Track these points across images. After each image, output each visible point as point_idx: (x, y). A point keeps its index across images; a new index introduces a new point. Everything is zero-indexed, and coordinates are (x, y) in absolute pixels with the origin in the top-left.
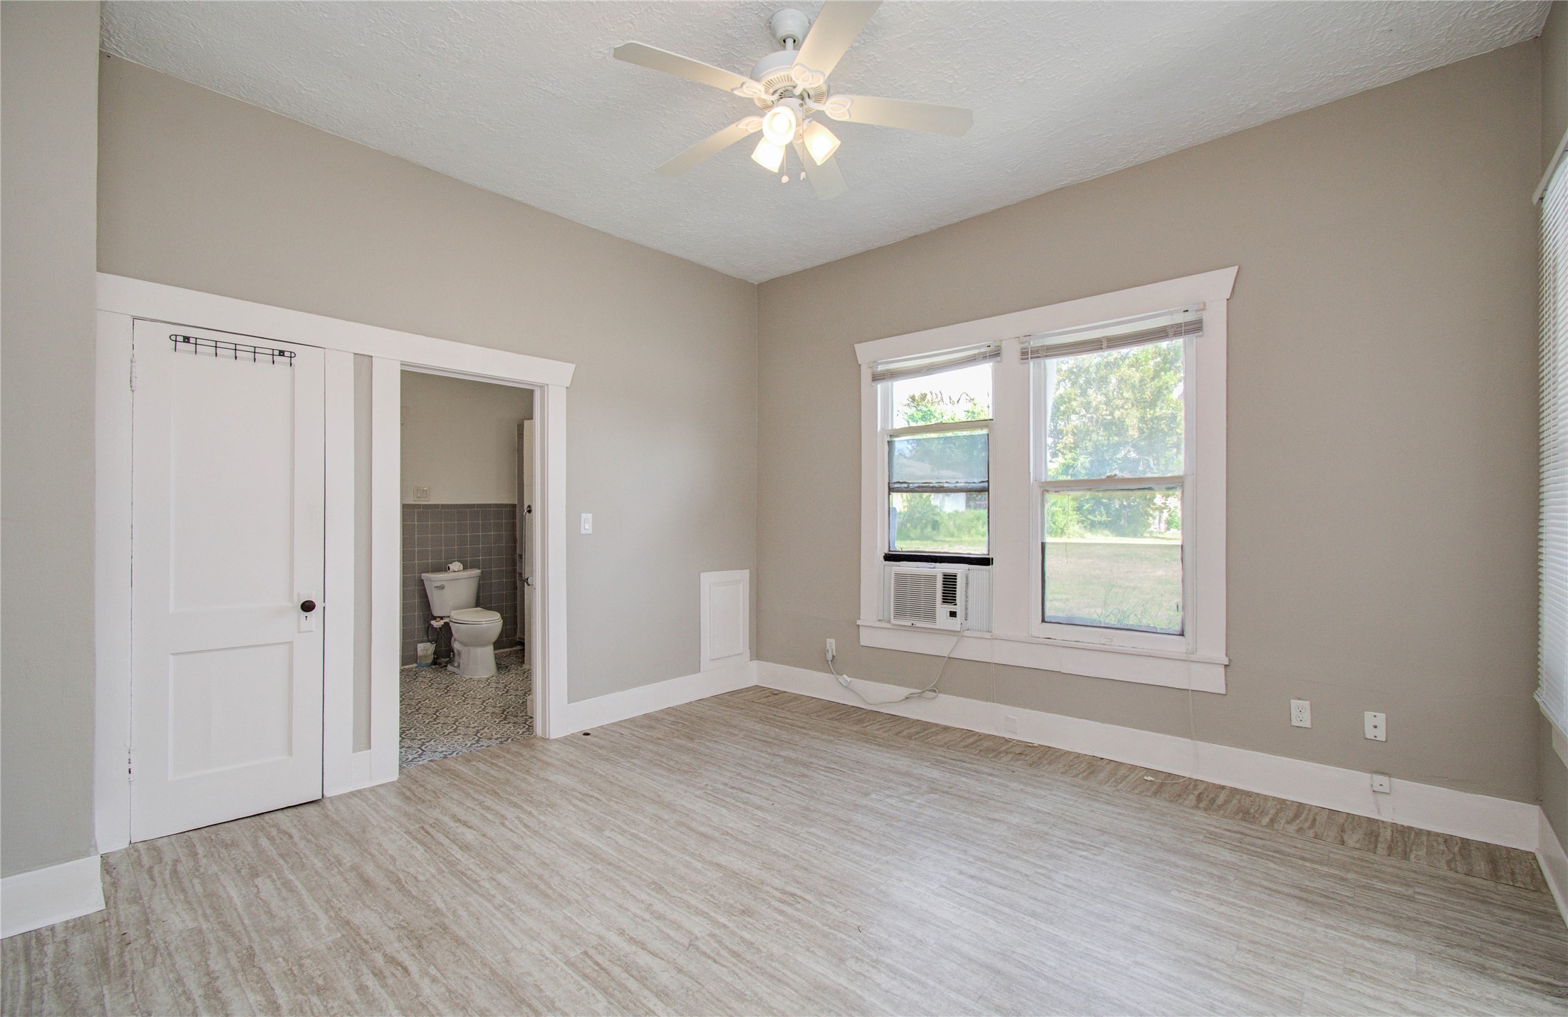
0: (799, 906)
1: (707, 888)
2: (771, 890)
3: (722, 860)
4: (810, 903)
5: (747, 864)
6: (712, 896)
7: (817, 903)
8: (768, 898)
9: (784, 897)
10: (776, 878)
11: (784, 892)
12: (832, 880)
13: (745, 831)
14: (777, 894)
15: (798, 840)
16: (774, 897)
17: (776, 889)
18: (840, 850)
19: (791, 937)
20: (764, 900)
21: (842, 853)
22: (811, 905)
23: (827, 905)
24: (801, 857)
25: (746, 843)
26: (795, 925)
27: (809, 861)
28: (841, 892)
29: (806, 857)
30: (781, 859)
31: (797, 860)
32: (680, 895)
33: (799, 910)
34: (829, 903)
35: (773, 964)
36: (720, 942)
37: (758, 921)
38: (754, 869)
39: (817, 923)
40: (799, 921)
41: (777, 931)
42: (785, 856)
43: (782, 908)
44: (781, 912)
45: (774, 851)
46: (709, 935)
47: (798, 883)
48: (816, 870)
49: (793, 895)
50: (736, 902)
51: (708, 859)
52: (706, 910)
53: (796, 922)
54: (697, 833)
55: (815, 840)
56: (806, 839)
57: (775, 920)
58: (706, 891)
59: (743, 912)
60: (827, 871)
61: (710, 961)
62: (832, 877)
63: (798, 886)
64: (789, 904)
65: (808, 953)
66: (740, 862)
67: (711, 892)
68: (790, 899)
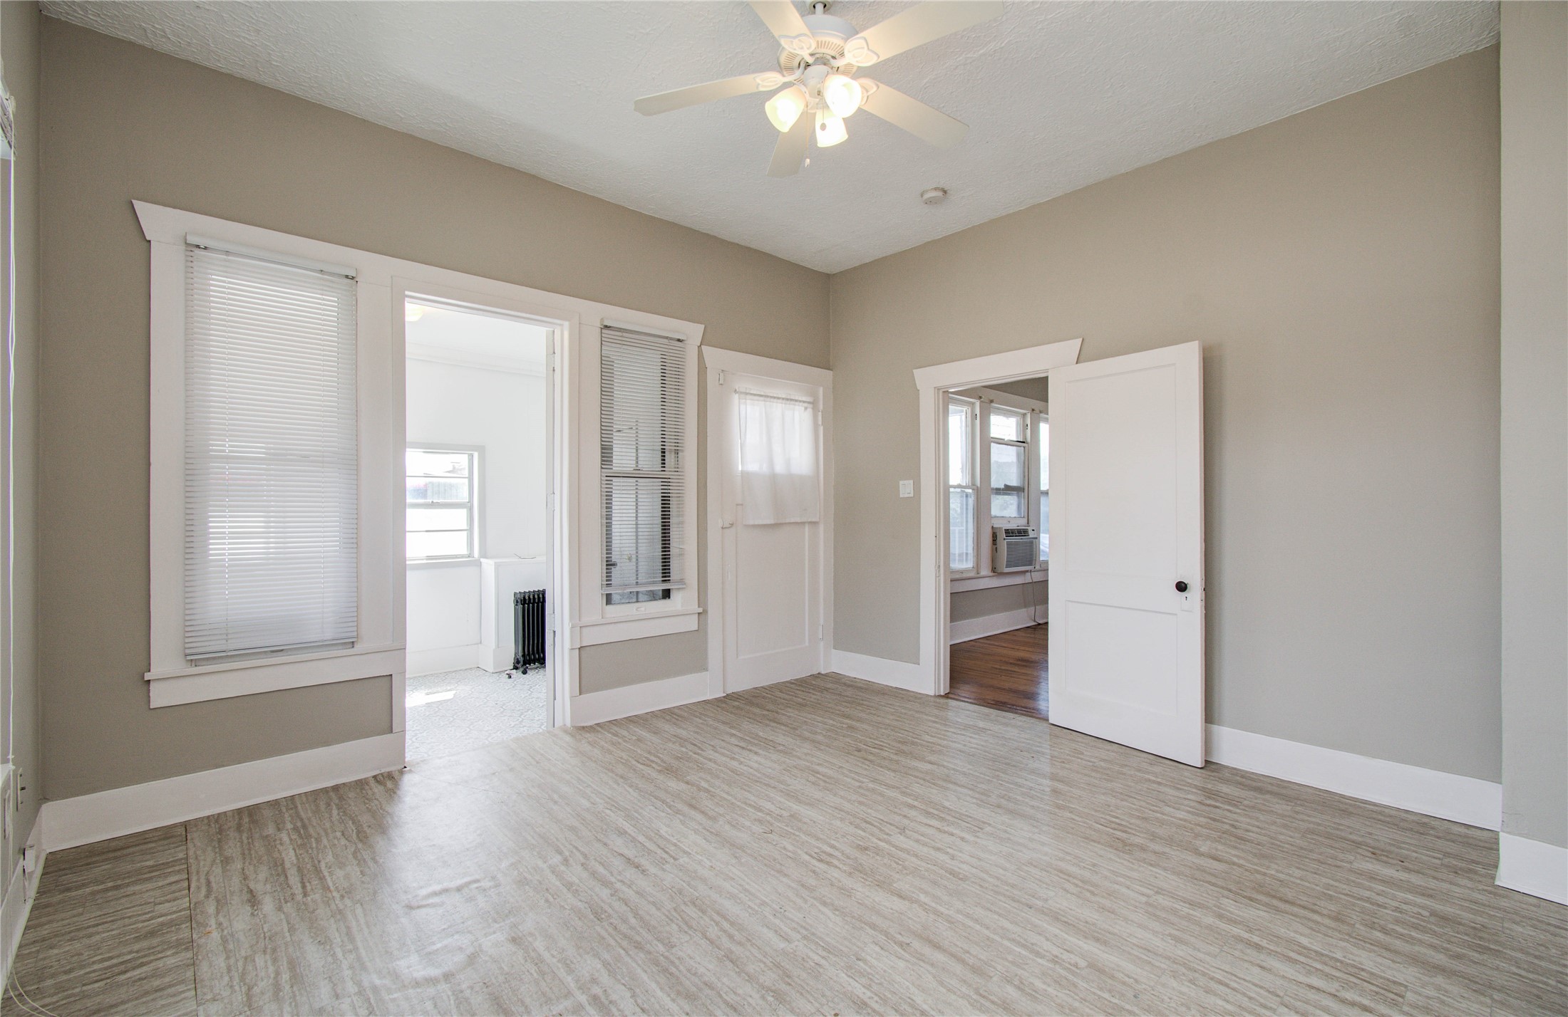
0: (816, 850)
1: (905, 871)
2: (841, 866)
3: (898, 904)
4: (806, 853)
5: (867, 896)
6: (898, 864)
7: (800, 852)
8: (844, 859)
9: (829, 859)
10: (836, 878)
11: (828, 863)
12: (779, 872)
13: (877, 949)
14: (836, 862)
15: (805, 928)
16: (839, 860)
17: (836, 867)
18: (756, 908)
19: (826, 830)
20: (848, 858)
21: (755, 904)
22: (805, 850)
23: (791, 849)
24: (806, 901)
25: (873, 926)
26: (822, 836)
27: (797, 895)
28: (775, 860)
29: (799, 901)
30: (829, 901)
31: (811, 897)
32: (929, 866)
33: (817, 848)
34: (790, 851)
35: (840, 816)
36: (881, 830)
37: (853, 842)
38: (860, 889)
39: (804, 837)
40: (818, 839)
41: (836, 833)
42: (825, 904)
43: (832, 850)
44: (833, 847)
45: (837, 913)
46: (891, 835)
47: (814, 872)
48: (793, 885)
49: (821, 861)
50: (873, 857)
51: (915, 905)
52: (900, 853)
53: (821, 839)
54: (945, 951)
55: (783, 927)
56: (794, 929)
57: (838, 841)
58: (905, 868)
59: (866, 849)
60: (782, 882)
61: (885, 820)
62: (778, 875)
63: (814, 868)
64: (825, 852)
65: (815, 820)
66: (876, 899)
67: (900, 867)
68: (824, 857)
